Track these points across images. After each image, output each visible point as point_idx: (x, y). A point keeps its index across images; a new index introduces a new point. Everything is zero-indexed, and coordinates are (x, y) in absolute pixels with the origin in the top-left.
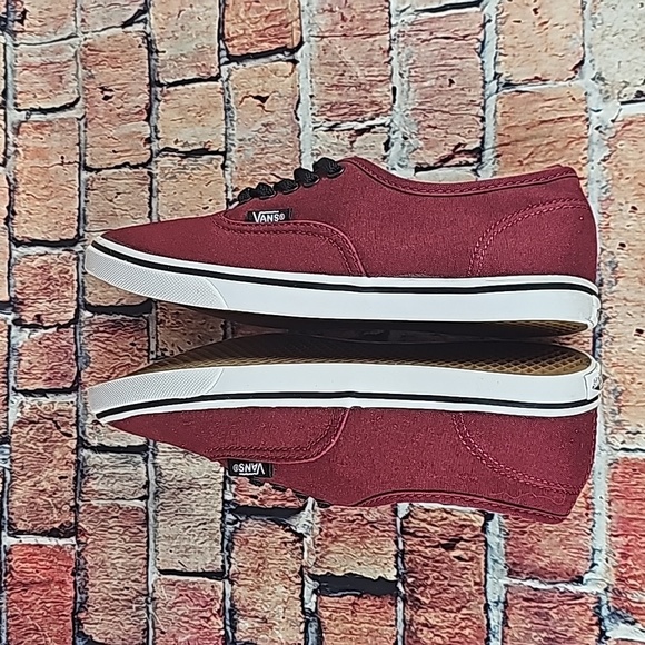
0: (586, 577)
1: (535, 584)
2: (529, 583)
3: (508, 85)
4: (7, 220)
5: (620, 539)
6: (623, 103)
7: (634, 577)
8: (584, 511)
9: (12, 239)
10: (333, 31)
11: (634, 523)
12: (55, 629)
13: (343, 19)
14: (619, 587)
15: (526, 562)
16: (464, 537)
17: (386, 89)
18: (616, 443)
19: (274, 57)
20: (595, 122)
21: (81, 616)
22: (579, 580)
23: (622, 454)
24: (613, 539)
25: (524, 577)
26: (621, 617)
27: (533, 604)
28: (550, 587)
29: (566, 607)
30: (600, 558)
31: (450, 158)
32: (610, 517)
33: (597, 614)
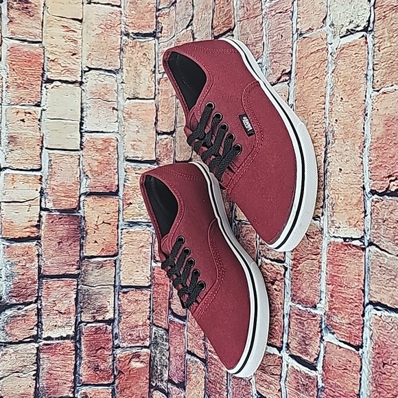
0: (318, 305)
1: (300, 307)
2: (298, 306)
3: (301, 34)
4: (156, 124)
5: (330, 286)
6: (341, 37)
7: (335, 308)
8: (317, 269)
9: (157, 132)
10: (244, 17)
11: (335, 278)
12: (165, 305)
13: (247, 10)
14: (329, 313)
15: (298, 295)
16: (278, 279)
17: (261, 44)
18: (332, 233)
19: (227, 35)
20: (330, 51)
21: (171, 300)
22: (315, 307)
23: (333, 239)
24: (328, 286)
25: (297, 302)
26: (329, 330)
27: (299, 317)
28: (305, 309)
29: (310, 321)
30: (323, 296)
31: (280, 78)
32: (327, 273)
33: (321, 327)
